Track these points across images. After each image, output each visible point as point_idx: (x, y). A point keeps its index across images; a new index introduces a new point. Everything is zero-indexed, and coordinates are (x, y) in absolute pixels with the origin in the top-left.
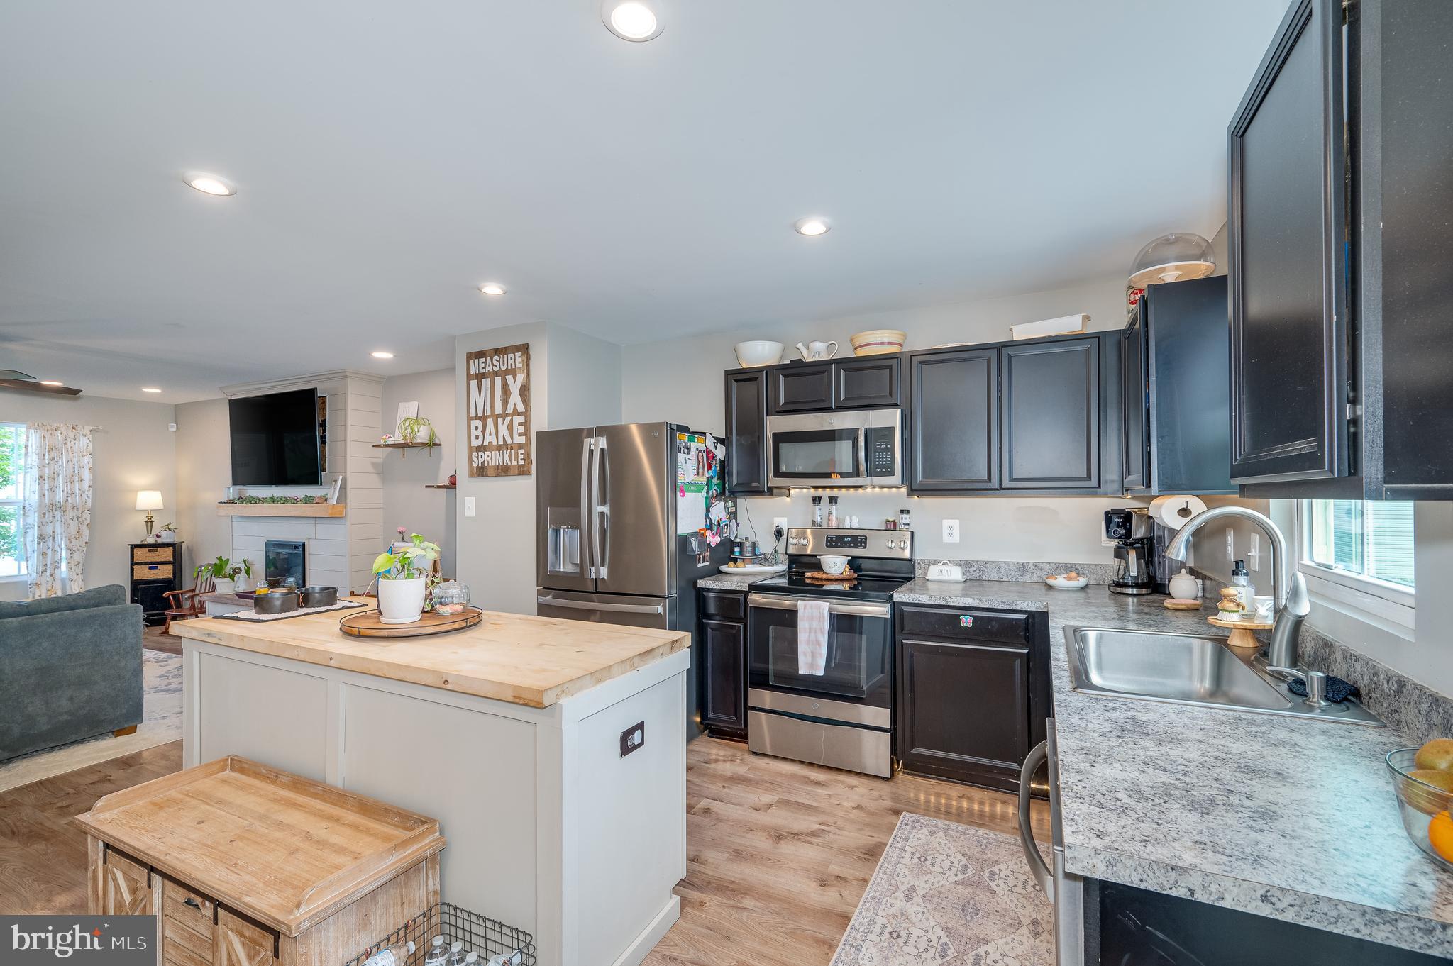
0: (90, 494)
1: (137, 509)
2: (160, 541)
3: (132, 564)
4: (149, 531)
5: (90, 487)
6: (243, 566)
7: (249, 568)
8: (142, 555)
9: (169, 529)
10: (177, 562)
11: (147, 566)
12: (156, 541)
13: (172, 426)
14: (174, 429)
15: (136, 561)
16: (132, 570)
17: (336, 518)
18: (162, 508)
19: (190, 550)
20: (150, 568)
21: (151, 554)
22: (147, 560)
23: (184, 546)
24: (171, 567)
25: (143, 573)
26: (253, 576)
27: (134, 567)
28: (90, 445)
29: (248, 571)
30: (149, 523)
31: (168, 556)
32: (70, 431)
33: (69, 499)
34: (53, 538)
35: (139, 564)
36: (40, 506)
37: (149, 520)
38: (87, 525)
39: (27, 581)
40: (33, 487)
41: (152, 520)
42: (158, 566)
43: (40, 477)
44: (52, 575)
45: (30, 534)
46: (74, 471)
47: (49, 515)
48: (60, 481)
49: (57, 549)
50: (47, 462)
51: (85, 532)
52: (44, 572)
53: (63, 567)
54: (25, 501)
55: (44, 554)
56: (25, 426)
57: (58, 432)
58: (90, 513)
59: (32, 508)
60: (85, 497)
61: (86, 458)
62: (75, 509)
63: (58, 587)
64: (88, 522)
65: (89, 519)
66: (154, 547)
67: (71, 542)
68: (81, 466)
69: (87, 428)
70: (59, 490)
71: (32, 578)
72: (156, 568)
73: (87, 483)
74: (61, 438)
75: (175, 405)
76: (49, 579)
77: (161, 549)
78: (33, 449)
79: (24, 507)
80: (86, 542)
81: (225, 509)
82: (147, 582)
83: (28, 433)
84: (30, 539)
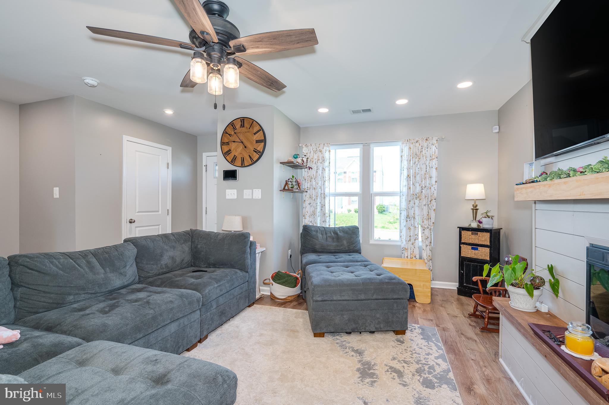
0: (436, 186)
1: (467, 198)
2: (481, 226)
3: (461, 243)
4: (475, 218)
5: (436, 182)
8: (468, 237)
10: (494, 247)
11: (470, 247)
12: (478, 226)
13: (496, 129)
14: (498, 131)
15: (463, 241)
16: (460, 248)
18: (484, 198)
19: (507, 238)
20: (472, 248)
21: (473, 236)
22: (470, 242)
23: (502, 232)
24: (487, 250)
25: (468, 252)
27: (462, 246)
28: (437, 151)
29: (553, 286)
30: (475, 210)
31: (485, 240)
32: (425, 142)
33: (423, 191)
34: (414, 218)
35: (464, 243)
36: (408, 195)
37: (475, 208)
38: (434, 210)
39: (400, 246)
40: (405, 183)
41: (477, 208)
42: (478, 248)
43: (408, 176)
44: (413, 244)
45: (402, 215)
46: (426, 171)
47: (412, 203)
48: (418, 178)
49: (416, 226)
50: (411, 165)
51: (433, 215)
52: (410, 240)
53: (420, 239)
54: (401, 192)
55: (409, 229)
56: (400, 143)
57: (417, 144)
58: (435, 201)
59: (404, 197)
60: (433, 189)
61: (434, 161)
62: (426, 198)
63: (417, 252)
64: (434, 208)
65: (435, 206)
66: (476, 230)
67: (423, 222)
68: (431, 166)
69: (435, 139)
70: (417, 185)
71: (404, 244)
72: (477, 249)
73: (434, 180)
74: (420, 147)
75: (499, 110)
76: (412, 246)
77: (481, 233)
78: (405, 158)
79: (400, 197)
80: (432, 223)
81: (524, 191)
82: (471, 261)
83: (402, 147)
84: (402, 218)
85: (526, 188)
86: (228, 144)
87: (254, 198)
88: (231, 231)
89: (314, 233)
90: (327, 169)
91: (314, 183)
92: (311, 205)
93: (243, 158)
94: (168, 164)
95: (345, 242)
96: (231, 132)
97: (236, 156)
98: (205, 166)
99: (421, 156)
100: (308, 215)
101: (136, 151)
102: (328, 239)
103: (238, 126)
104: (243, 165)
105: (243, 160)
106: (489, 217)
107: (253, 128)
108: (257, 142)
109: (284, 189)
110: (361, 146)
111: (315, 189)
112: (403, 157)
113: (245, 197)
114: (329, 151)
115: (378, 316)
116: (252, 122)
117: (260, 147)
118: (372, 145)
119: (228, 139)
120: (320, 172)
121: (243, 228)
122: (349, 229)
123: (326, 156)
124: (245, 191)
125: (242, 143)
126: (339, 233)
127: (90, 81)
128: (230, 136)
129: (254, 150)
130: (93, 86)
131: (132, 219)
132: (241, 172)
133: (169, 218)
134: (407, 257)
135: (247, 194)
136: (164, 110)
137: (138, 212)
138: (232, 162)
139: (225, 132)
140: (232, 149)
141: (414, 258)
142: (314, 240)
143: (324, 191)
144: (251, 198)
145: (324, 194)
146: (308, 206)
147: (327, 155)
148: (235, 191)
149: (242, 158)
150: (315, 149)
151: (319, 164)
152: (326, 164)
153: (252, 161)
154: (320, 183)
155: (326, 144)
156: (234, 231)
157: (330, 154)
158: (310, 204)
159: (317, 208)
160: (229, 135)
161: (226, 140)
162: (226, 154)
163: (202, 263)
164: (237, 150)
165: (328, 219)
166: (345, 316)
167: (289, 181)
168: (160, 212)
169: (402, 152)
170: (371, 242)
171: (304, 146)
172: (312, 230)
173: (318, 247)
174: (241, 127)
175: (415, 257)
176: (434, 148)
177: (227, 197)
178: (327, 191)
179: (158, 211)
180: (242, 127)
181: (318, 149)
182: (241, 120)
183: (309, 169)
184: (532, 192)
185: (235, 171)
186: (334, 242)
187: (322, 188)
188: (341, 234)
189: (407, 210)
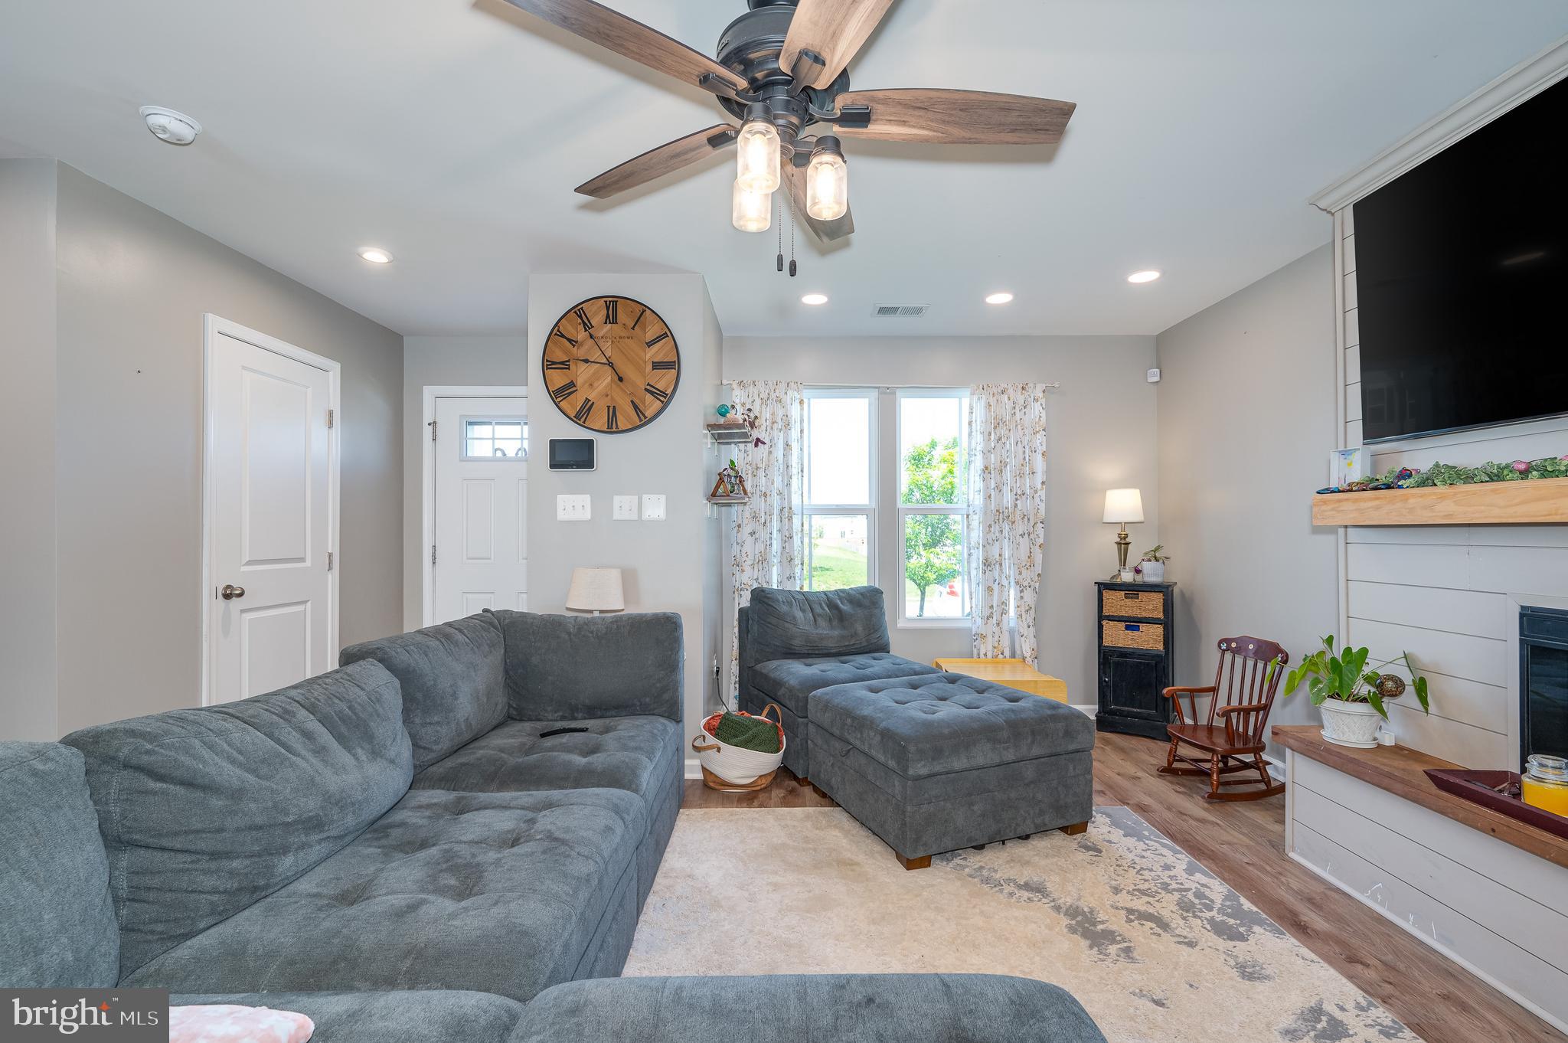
0: (1042, 493)
1: (1107, 519)
2: (1139, 579)
3: (1101, 617)
4: (1123, 562)
5: (1043, 483)
6: (1407, 678)
7: (1423, 681)
8: (1116, 602)
9: (1155, 558)
10: (1167, 623)
11: (1124, 625)
12: (1135, 579)
13: (1154, 375)
14: (1156, 379)
15: (1106, 613)
16: (1100, 627)
18: (1140, 518)
20: (1127, 628)
21: (1128, 602)
22: (1123, 613)
23: (1176, 590)
24: (1159, 630)
25: (1118, 637)
26: (1442, 709)
27: (1104, 623)
28: (1043, 415)
29: (1421, 688)
30: (1123, 544)
31: (1155, 609)
32: (1019, 393)
33: (1018, 502)
34: (1001, 565)
35: (1111, 618)
36: (985, 513)
37: (1123, 542)
38: (1040, 546)
39: (971, 629)
40: (978, 484)
41: (1128, 540)
42: (1139, 626)
43: (986, 468)
44: (998, 624)
45: (974, 558)
46: (1024, 458)
47: (995, 528)
48: (1008, 475)
49: (1005, 582)
50: (993, 445)
51: (1038, 557)
52: (990, 617)
53: (1012, 611)
54: (969, 506)
55: (990, 589)
56: (967, 392)
57: (1005, 397)
58: (1043, 526)
59: (976, 517)
60: (1037, 500)
61: (1038, 436)
62: (1026, 520)
63: (1006, 643)
64: (1041, 541)
65: (1042, 536)
66: (1132, 590)
67: (1020, 573)
68: (1033, 449)
69: (1040, 387)
70: (1006, 490)
71: (977, 625)
72: (1137, 628)
73: (1039, 478)
74: (1009, 405)
75: (1157, 337)
76: (996, 630)
77: (1146, 594)
78: (978, 426)
79: (968, 516)
80: (1039, 575)
81: (1347, 506)
82: (1123, 653)
83: (971, 400)
84: (974, 565)
85: (1356, 501)
86: (565, 365)
87: (645, 516)
88: (591, 612)
89: (784, 608)
90: (795, 446)
91: (763, 480)
92: (757, 536)
93: (614, 407)
94: (331, 413)
95: (859, 628)
96: (573, 331)
97: (590, 403)
98: (429, 424)
99: (1013, 426)
100: (749, 562)
101: (244, 368)
102: (820, 621)
103: (597, 317)
104: (614, 427)
105: (613, 414)
106: (1157, 560)
107: (644, 329)
108: (656, 366)
109: (714, 495)
110: (875, 394)
111: (765, 495)
112: (974, 425)
113: (617, 516)
114: (801, 402)
115: (1039, 796)
116: (642, 312)
117: (663, 381)
118: (899, 393)
119: (566, 352)
120: (779, 452)
121: (626, 601)
122: (862, 594)
123: (793, 414)
124: (617, 499)
125: (610, 364)
126: (841, 605)
127: (168, 120)
128: (574, 346)
129: (646, 389)
130: (179, 143)
131: (229, 587)
132: (605, 446)
133: (333, 580)
134: (985, 655)
135: (623, 507)
136: (361, 249)
137: (249, 563)
138: (581, 417)
139: (556, 333)
140: (579, 382)
141: (1000, 656)
142: (787, 625)
143: (790, 502)
144: (635, 517)
145: (791, 508)
146: (749, 540)
147: (795, 411)
148: (585, 500)
149: (611, 409)
150: (764, 396)
151: (775, 433)
152: (794, 433)
153: (642, 417)
154: (778, 483)
155: (792, 385)
156: (601, 612)
157: (802, 409)
158: (753, 533)
159: (771, 545)
160: (569, 340)
161: (559, 356)
162: (559, 395)
163: (549, 709)
164: (596, 384)
165: (798, 570)
166: (975, 808)
167: (725, 473)
168: (308, 563)
169: (972, 413)
170: (901, 624)
171: (735, 385)
172: (778, 600)
173: (797, 642)
174: (606, 323)
175: (1002, 654)
176: (1037, 407)
177: (561, 516)
178: (796, 501)
179: (302, 560)
180: (610, 323)
181: (773, 396)
182: (606, 302)
183: (756, 445)
184: (1377, 508)
185: (589, 444)
186: (832, 628)
187: (784, 494)
188: (845, 607)
189: (984, 546)
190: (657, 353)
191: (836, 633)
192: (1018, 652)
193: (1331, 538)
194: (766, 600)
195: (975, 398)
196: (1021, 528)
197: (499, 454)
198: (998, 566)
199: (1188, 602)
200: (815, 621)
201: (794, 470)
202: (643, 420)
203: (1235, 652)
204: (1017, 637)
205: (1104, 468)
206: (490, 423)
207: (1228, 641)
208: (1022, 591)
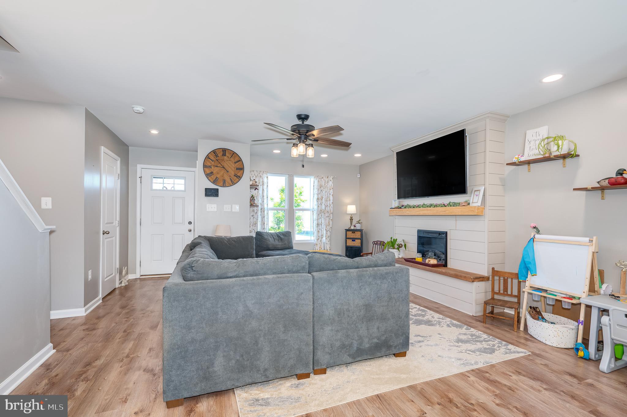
0: (332, 206)
1: (347, 213)
2: (355, 228)
3: (346, 238)
4: (351, 224)
5: (332, 203)
6: (403, 244)
8: (350, 234)
9: (359, 222)
10: (361, 239)
13: (359, 175)
14: (359, 177)
15: (347, 237)
16: (346, 241)
17: (477, 215)
18: (355, 213)
20: (352, 241)
21: (353, 234)
22: (351, 237)
23: (363, 231)
24: (359, 241)
25: (350, 243)
26: (408, 249)
27: (347, 240)
28: (332, 184)
29: (405, 246)
30: (351, 219)
31: (359, 236)
32: (326, 179)
33: (326, 208)
35: (349, 238)
36: (318, 211)
38: (331, 220)
39: (313, 243)
40: (316, 203)
43: (318, 198)
44: (321, 241)
45: (314, 223)
46: (328, 196)
47: (320, 215)
48: (323, 200)
49: (322, 230)
50: (320, 192)
51: (331, 223)
52: (318, 239)
53: (324, 237)
54: (313, 209)
55: (319, 231)
56: (313, 177)
57: (323, 179)
58: (332, 214)
59: (315, 212)
60: (331, 207)
61: (331, 190)
62: (328, 213)
63: (322, 246)
64: (331, 218)
65: (332, 217)
66: (354, 231)
67: (326, 227)
68: (330, 194)
69: (332, 177)
70: (323, 204)
71: (315, 242)
72: (355, 241)
73: (331, 201)
74: (324, 182)
75: (360, 165)
76: (320, 242)
77: (357, 232)
78: (316, 187)
79: (313, 211)
80: (331, 228)
81: (394, 211)
82: (351, 247)
83: (314, 180)
84: (314, 225)
85: (396, 210)
86: (210, 167)
87: (233, 210)
88: (222, 236)
89: (266, 237)
90: (265, 190)
93: (225, 179)
94: (119, 175)
95: (286, 242)
96: (213, 158)
97: (218, 178)
98: (139, 177)
99: (325, 187)
102: (275, 240)
103: (220, 155)
104: (225, 185)
105: (224, 181)
106: (359, 223)
107: (234, 158)
108: (237, 169)
110: (287, 176)
113: (225, 210)
114: (267, 177)
116: (233, 153)
117: (239, 173)
118: (294, 176)
120: (261, 192)
122: (286, 233)
123: (265, 181)
124: (225, 206)
125: (224, 168)
127: (139, 109)
128: (213, 162)
129: (234, 175)
130: (140, 113)
131: (104, 231)
132: (221, 190)
133: (118, 229)
134: (317, 249)
135: (227, 208)
136: (150, 130)
138: (214, 182)
139: (207, 157)
140: (214, 172)
141: (321, 250)
142: (267, 242)
144: (230, 211)
145: (264, 209)
147: (265, 180)
148: (215, 206)
150: (256, 175)
151: (261, 186)
152: (265, 186)
154: (260, 200)
155: (264, 172)
157: (267, 179)
159: (258, 219)
160: (212, 160)
161: (208, 164)
162: (208, 175)
164: (219, 173)
165: (266, 226)
167: (252, 197)
169: (314, 183)
170: (295, 242)
172: (264, 235)
173: (270, 246)
174: (222, 156)
176: (331, 183)
177: (208, 210)
178: (265, 206)
180: (224, 156)
181: (259, 175)
182: (223, 150)
183: (255, 190)
184: (399, 212)
185: (218, 189)
186: (279, 242)
187: (262, 204)
188: (282, 237)
189: (317, 220)
190: (238, 165)
191: (280, 243)
192: (326, 248)
193: (393, 217)
194: (261, 235)
195: (315, 179)
196: (327, 215)
197: (165, 188)
198: (321, 225)
199: (366, 234)
200: (274, 240)
201: (265, 197)
202: (233, 183)
203: (376, 244)
204: (325, 244)
205: (347, 200)
206: (162, 178)
207: (374, 242)
208: (327, 232)
